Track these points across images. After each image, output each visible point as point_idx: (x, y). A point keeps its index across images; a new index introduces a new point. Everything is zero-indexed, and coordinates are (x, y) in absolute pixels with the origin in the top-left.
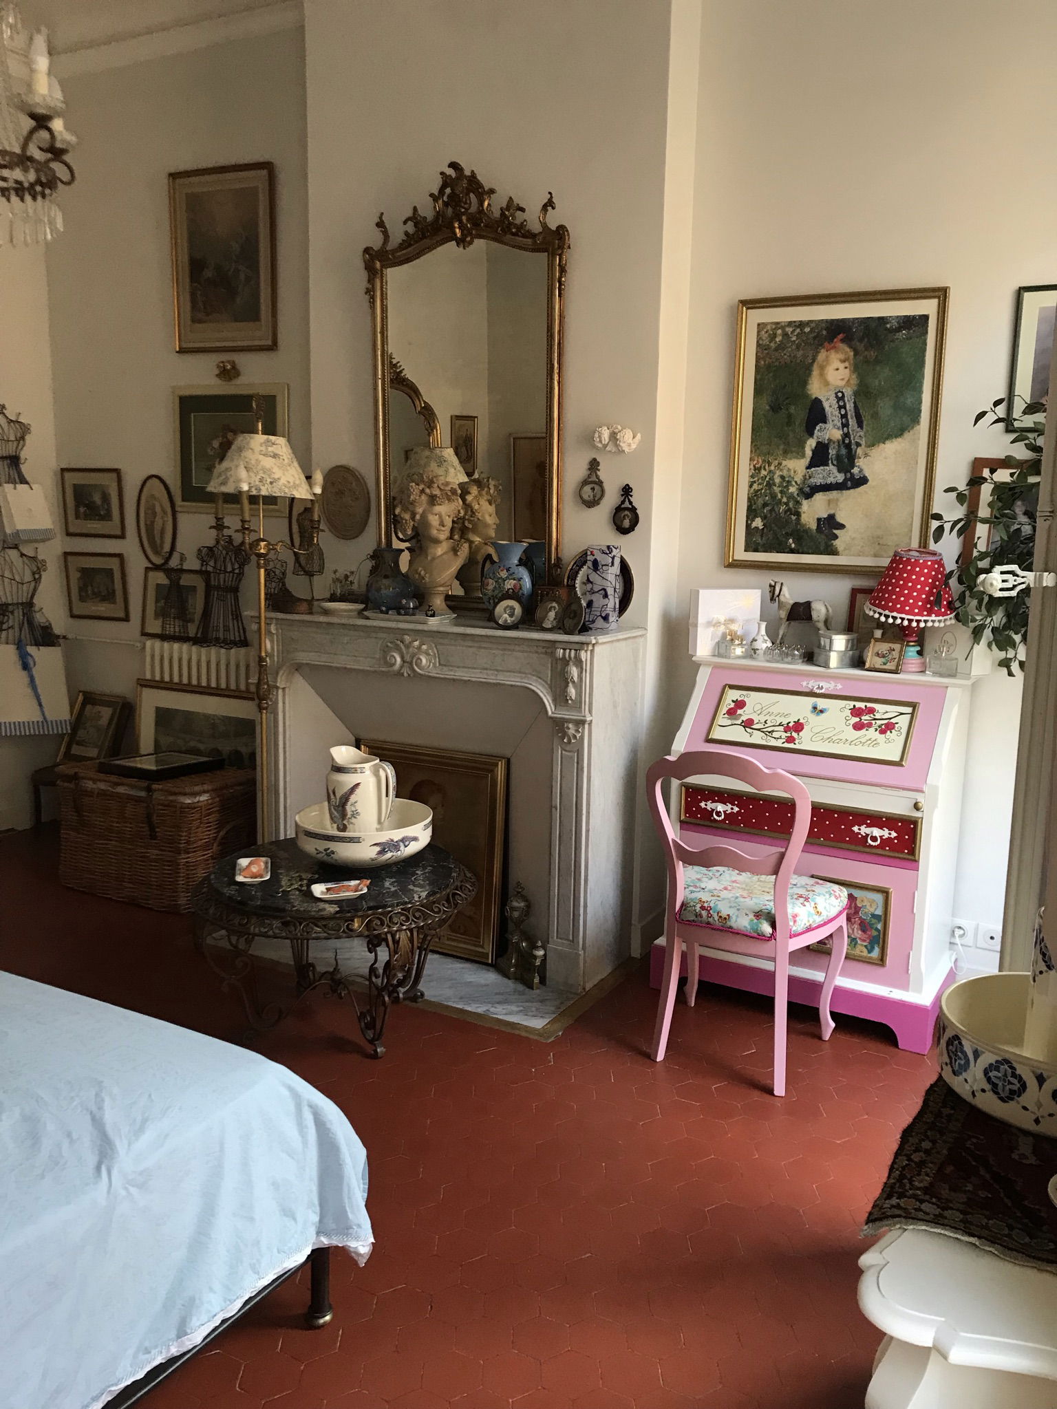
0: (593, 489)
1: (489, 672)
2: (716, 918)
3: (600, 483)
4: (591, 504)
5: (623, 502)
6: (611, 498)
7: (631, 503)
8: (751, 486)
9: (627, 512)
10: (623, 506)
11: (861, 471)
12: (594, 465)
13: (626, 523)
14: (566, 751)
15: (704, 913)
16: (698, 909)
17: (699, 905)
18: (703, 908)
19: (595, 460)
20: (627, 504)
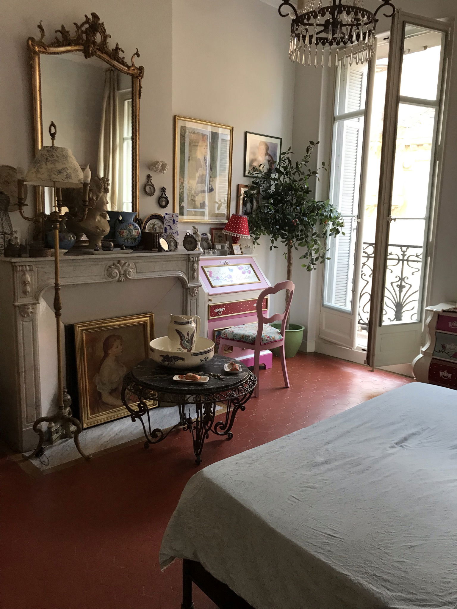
0: (150, 188)
1: (161, 272)
2: (272, 339)
3: (153, 186)
4: (151, 194)
5: (162, 195)
6: (157, 193)
7: (165, 195)
8: (180, 190)
9: (164, 199)
10: (162, 196)
11: (212, 186)
12: (149, 177)
13: (164, 203)
14: (192, 300)
15: (269, 339)
16: (267, 338)
17: (266, 337)
18: (267, 337)
19: (149, 175)
20: (164, 196)
